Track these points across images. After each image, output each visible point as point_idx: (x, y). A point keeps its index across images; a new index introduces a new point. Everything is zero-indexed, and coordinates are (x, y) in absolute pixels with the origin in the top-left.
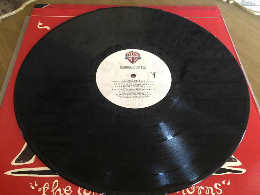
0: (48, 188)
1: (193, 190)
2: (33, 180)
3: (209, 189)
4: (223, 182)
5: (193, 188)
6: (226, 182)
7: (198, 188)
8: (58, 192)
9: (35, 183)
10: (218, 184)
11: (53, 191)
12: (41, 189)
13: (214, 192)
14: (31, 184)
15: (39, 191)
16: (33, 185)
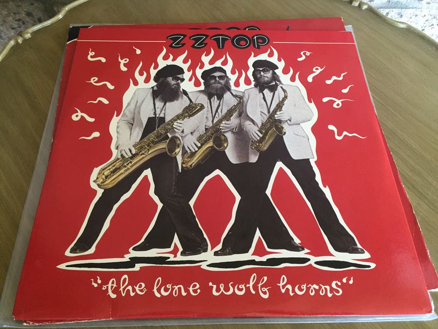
0: (115, 285)
1: (303, 289)
2: (94, 275)
3: (325, 288)
4: (344, 280)
5: (303, 287)
6: (348, 280)
7: (310, 287)
8: (128, 290)
9: (98, 278)
10: (337, 282)
11: (121, 289)
12: (105, 286)
13: (331, 293)
14: (93, 280)
15: (103, 289)
16: (96, 282)
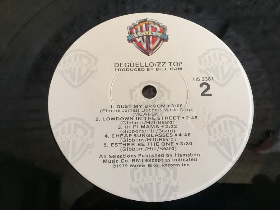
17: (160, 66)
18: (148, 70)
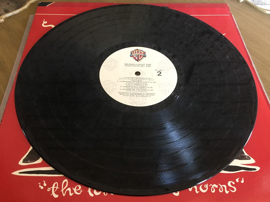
0: (57, 188)
1: (206, 188)
2: (41, 179)
3: (223, 187)
4: (237, 180)
5: (206, 186)
6: (240, 180)
7: (211, 186)
8: (68, 191)
9: (44, 182)
10: (232, 182)
11: (62, 190)
12: (50, 189)
13: (228, 190)
14: (40, 183)
15: (48, 190)
16: (42, 185)
17: (142, 65)
18: (138, 66)
